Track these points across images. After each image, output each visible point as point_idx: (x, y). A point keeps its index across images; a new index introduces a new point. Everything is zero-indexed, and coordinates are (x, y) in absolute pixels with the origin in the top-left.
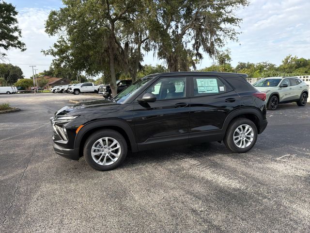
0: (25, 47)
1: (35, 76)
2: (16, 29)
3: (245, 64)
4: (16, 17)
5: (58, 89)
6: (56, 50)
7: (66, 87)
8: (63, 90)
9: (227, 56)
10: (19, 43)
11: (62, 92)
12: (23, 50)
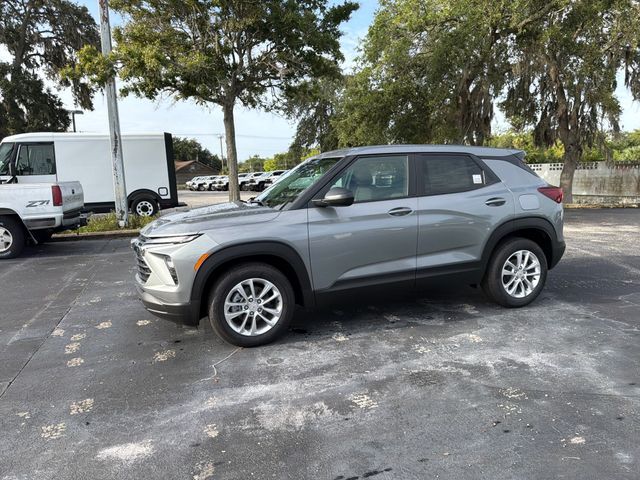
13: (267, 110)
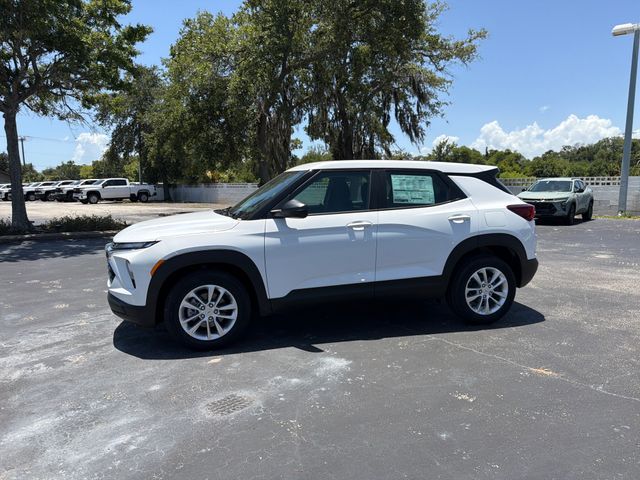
13: (62, 118)
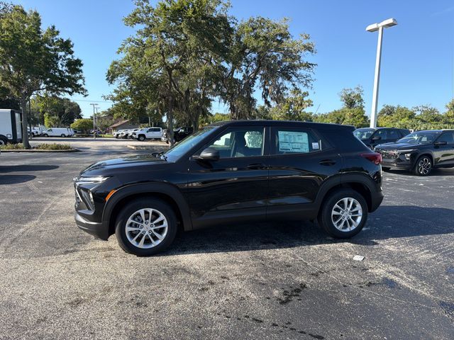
0: (87, 93)
1: (95, 115)
2: (80, 77)
3: (393, 108)
4: (82, 68)
5: (122, 134)
6: (115, 95)
7: (130, 132)
8: (127, 135)
9: (358, 96)
10: (83, 89)
11: (126, 137)
12: (86, 96)
